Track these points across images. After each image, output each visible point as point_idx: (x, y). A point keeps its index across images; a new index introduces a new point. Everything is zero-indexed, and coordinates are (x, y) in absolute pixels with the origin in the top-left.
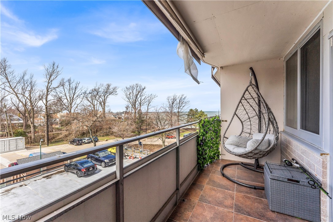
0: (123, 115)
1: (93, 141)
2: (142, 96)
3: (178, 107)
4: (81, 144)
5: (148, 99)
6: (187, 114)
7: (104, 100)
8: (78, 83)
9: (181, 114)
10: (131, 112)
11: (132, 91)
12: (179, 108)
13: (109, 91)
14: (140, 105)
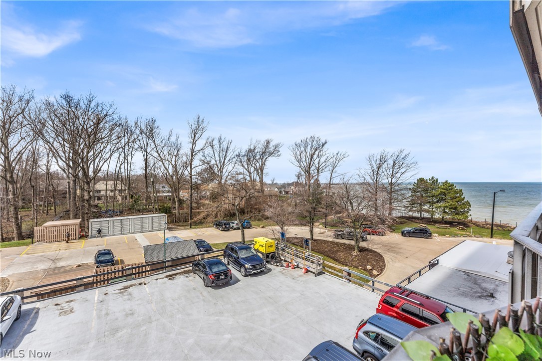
0: (292, 187)
1: (241, 228)
2: (321, 156)
3: (390, 174)
4: (228, 230)
5: (331, 160)
6: (410, 189)
7: (262, 165)
8: (230, 141)
9: (396, 188)
10: (304, 182)
11: (305, 150)
12: (392, 175)
13: (268, 151)
14: (318, 172)
